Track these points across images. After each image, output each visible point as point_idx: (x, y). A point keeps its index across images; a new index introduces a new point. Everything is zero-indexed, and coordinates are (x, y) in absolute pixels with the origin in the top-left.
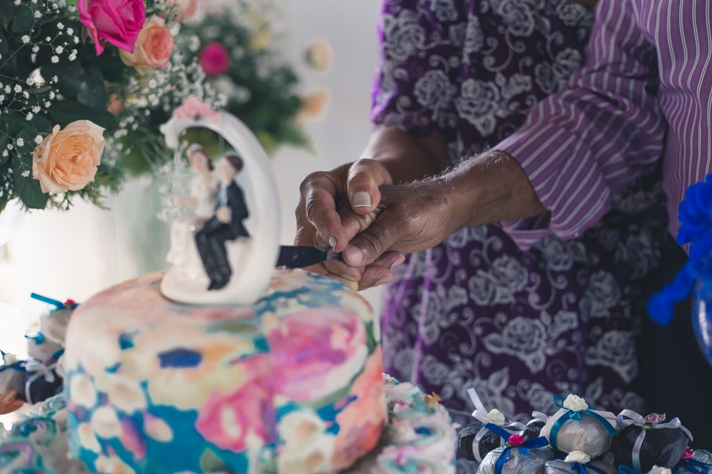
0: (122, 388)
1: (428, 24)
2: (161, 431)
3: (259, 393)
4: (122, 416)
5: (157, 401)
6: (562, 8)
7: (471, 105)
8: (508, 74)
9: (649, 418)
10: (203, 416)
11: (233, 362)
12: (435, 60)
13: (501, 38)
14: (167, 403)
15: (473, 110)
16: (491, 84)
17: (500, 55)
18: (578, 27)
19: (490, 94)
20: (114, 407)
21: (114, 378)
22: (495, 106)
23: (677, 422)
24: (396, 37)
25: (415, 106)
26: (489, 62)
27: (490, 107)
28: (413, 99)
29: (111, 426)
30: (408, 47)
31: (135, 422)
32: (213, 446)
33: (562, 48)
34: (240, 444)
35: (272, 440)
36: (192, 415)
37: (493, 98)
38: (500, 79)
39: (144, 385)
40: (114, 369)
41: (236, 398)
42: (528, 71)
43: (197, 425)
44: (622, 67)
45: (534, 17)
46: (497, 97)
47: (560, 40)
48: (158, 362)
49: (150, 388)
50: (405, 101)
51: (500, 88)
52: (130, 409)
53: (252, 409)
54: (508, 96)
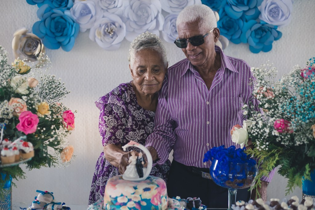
0: (135, 197)
1: (117, 119)
2: (144, 204)
3: (159, 194)
4: (135, 202)
5: (143, 198)
6: (149, 113)
7: (132, 137)
8: (139, 129)
9: (194, 198)
10: (151, 200)
11: (155, 189)
12: (119, 127)
13: (136, 121)
14: (145, 198)
15: (132, 139)
16: (135, 132)
17: (136, 125)
18: (153, 117)
19: (136, 134)
20: (133, 201)
21: (133, 195)
22: (137, 137)
23: (199, 199)
24: (108, 121)
25: (116, 138)
26: (134, 127)
27: (136, 137)
28: (116, 137)
29: (133, 205)
30: (112, 124)
31: (138, 203)
32: (153, 205)
33: (150, 122)
34: (157, 204)
35: (161, 203)
36: (150, 199)
37: (136, 136)
38: (137, 131)
39: (141, 196)
40: (134, 194)
41: (156, 196)
42: (143, 129)
43: (151, 201)
44: (166, 125)
45: (142, 115)
46: (137, 135)
47: (149, 120)
48: (143, 191)
49: (142, 196)
50: (113, 137)
51: (138, 133)
52: (137, 201)
53: (158, 197)
54: (140, 135)
